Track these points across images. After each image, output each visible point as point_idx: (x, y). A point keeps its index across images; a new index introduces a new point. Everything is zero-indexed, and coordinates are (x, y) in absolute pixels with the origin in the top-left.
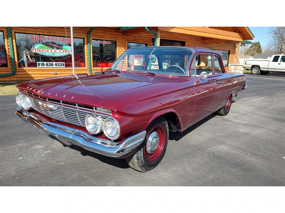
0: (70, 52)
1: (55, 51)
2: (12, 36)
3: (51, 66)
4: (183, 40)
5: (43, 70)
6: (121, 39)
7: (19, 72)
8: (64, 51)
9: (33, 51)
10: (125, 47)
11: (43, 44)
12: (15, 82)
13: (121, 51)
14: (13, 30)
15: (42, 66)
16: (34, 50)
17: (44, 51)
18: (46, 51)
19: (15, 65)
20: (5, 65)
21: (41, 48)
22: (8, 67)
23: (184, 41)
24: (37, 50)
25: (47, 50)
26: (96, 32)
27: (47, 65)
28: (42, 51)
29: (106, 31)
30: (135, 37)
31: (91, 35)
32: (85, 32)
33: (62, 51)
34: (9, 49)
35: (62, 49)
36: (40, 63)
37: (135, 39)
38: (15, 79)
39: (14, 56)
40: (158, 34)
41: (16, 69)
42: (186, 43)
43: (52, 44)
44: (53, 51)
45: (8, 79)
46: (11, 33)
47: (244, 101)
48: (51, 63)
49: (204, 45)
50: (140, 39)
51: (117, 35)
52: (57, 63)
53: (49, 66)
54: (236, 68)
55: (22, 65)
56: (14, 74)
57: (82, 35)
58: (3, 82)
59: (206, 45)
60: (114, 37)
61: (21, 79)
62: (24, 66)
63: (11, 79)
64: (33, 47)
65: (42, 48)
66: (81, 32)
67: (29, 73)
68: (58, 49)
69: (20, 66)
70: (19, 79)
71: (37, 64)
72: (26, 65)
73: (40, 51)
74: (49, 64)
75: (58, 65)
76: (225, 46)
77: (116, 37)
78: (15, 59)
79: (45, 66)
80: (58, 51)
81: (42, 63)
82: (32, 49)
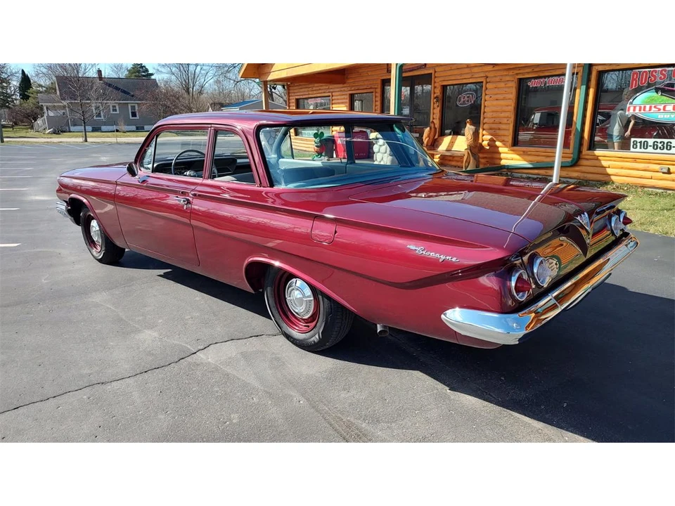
2: (589, 80)
3: (665, 151)
5: (635, 160)
7: (586, 159)
9: (629, 111)
11: (657, 90)
14: (594, 68)
15: (643, 150)
16: (632, 109)
17: (653, 109)
18: (660, 110)
19: (581, 144)
21: (648, 103)
22: (569, 148)
24: (637, 109)
25: (661, 107)
27: (655, 146)
28: (650, 109)
36: (639, 140)
39: (583, 123)
41: (580, 152)
45: (564, 173)
48: (666, 141)
53: (658, 151)
56: (576, 163)
63: (569, 173)
64: (631, 100)
65: (651, 100)
67: (604, 163)
69: (592, 146)
71: (632, 144)
73: (644, 110)
74: (660, 145)
78: (583, 131)
79: (650, 149)
81: (643, 140)
82: (628, 105)
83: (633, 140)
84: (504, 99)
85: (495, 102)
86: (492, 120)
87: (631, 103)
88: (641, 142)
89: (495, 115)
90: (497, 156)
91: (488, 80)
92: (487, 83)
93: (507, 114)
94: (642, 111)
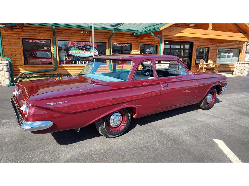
0: (95, 53)
1: (84, 53)
3: (81, 64)
4: (191, 41)
5: (75, 67)
6: (136, 42)
7: (60, 68)
8: (91, 52)
10: (139, 48)
11: (76, 48)
12: (57, 75)
13: (135, 52)
14: (56, 39)
15: (75, 64)
16: (70, 52)
17: (77, 53)
19: (57, 63)
20: (51, 63)
22: (52, 64)
23: (193, 41)
25: (79, 52)
26: (115, 37)
27: (79, 63)
28: (76, 53)
29: (123, 36)
30: (147, 40)
31: (111, 40)
32: (107, 38)
33: (89, 52)
34: (54, 52)
35: (89, 51)
36: (74, 61)
37: (148, 41)
38: (56, 73)
39: (57, 56)
40: (162, 38)
41: (57, 66)
42: (194, 43)
43: (82, 47)
44: (83, 52)
45: (52, 73)
46: (56, 41)
47: (228, 96)
48: (81, 61)
49: (212, 45)
50: (151, 42)
51: (132, 39)
52: (86, 61)
53: (80, 64)
54: (241, 66)
55: (62, 63)
56: (56, 69)
57: (105, 40)
58: (49, 75)
59: (214, 44)
60: (130, 41)
61: (60, 73)
62: (63, 64)
63: (54, 73)
64: (70, 50)
66: (103, 38)
67: (66, 69)
68: (87, 51)
69: (60, 64)
70: (59, 73)
71: (72, 62)
72: (65, 63)
73: (74, 53)
74: (80, 63)
75: (86, 63)
76: (235, 44)
77: (132, 40)
78: (57, 59)
79: (77, 64)
80: (87, 52)
81: (75, 61)
82: (69, 51)
83: (72, 61)
84: (16, 46)
85: (10, 47)
86: (10, 55)
87: (70, 51)
88: (74, 62)
89: (11, 52)
90: (17, 69)
91: (3, 37)
92: (3, 38)
93: (18, 52)
94: (73, 53)
